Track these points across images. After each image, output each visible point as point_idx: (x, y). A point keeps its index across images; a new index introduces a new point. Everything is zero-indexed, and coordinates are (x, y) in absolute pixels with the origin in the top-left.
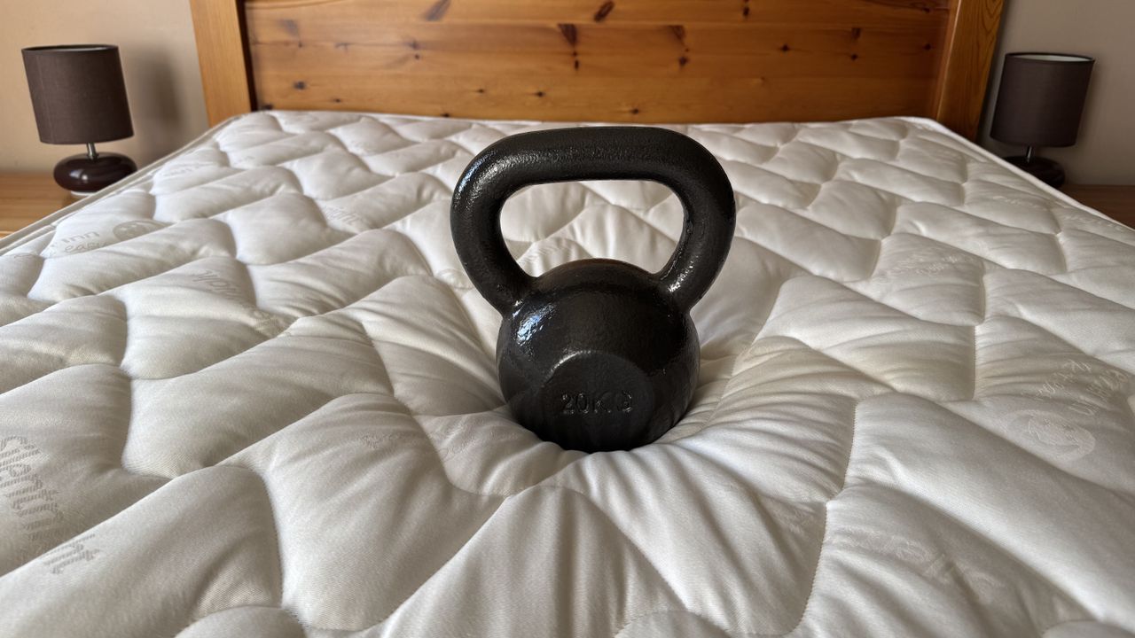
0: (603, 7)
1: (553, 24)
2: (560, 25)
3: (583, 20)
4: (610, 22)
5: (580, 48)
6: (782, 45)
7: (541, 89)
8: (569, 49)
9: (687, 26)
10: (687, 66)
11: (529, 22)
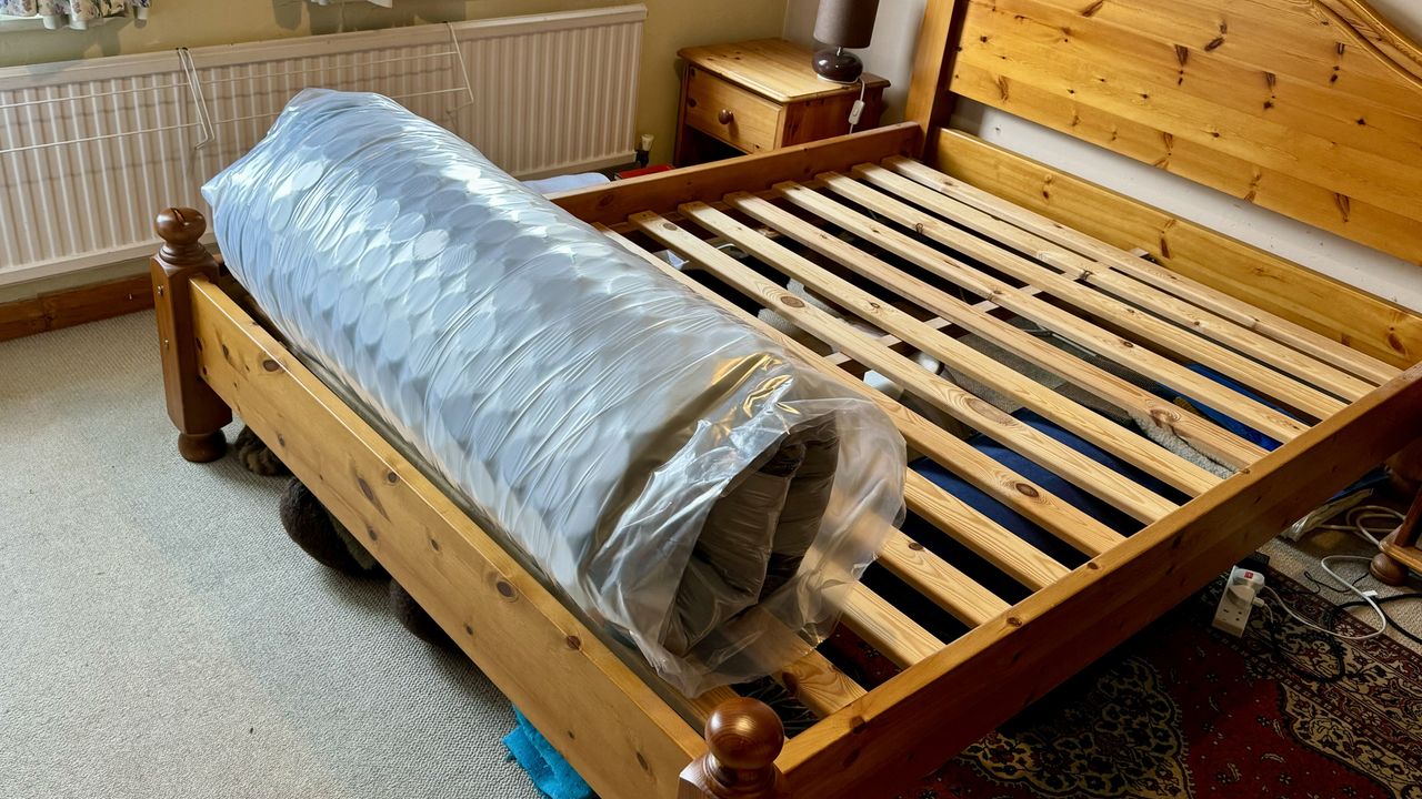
0: (1215, 41)
1: (1171, 44)
2: (1176, 46)
3: (1195, 47)
4: (1215, 54)
5: (1186, 69)
6: (1358, 118)
7: (1147, 93)
8: (1178, 67)
9: (1280, 76)
10: (1269, 110)
11: (1155, 37)
